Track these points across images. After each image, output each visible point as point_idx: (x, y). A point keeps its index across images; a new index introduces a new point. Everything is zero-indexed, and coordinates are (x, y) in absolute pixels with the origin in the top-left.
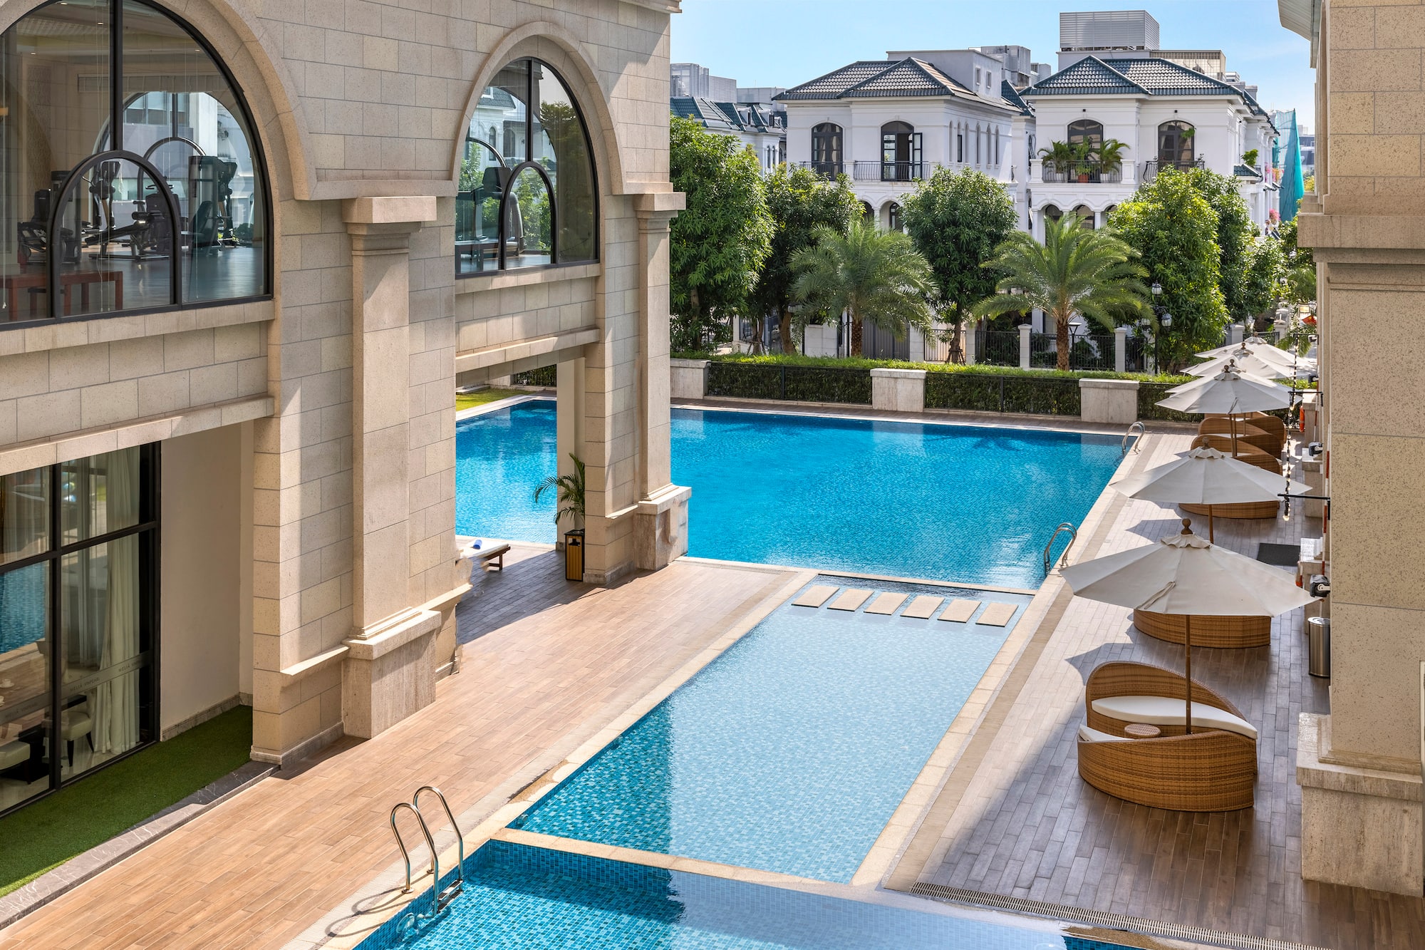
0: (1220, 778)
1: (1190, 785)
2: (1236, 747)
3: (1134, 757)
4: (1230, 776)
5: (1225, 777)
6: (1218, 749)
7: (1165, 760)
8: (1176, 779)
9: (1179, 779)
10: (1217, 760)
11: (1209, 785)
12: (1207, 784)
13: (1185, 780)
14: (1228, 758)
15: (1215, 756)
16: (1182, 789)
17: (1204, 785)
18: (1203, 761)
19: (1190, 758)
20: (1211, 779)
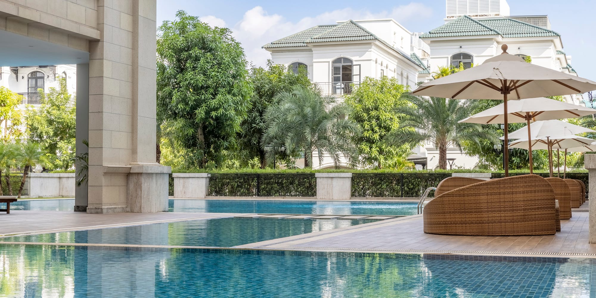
0: (531, 209)
1: (508, 215)
2: (543, 186)
3: (466, 198)
4: (538, 208)
5: (535, 209)
6: (529, 186)
7: (489, 197)
8: (498, 211)
9: (500, 211)
10: (529, 195)
11: (522, 214)
12: (521, 213)
13: (505, 211)
14: (537, 194)
15: (527, 192)
16: (503, 218)
17: (519, 214)
18: (518, 195)
19: (509, 193)
20: (524, 210)
